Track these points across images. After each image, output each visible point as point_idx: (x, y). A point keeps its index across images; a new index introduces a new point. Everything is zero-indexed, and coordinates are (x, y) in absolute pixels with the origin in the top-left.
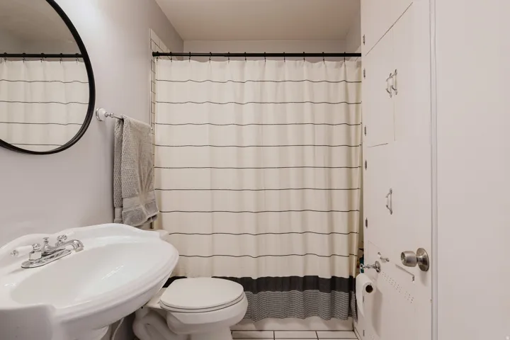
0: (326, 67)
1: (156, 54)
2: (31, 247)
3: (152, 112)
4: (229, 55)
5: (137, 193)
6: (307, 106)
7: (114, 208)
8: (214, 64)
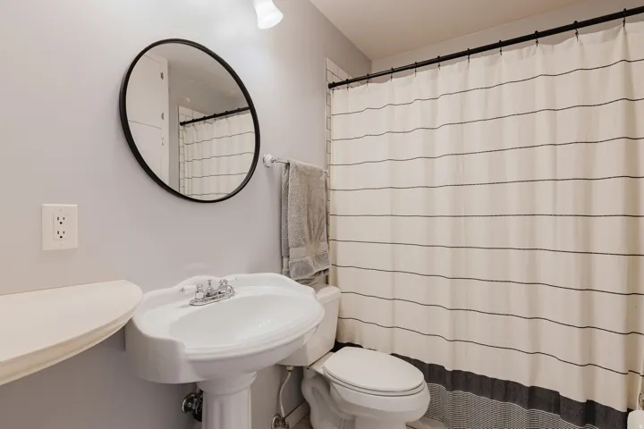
0: (581, 44)
1: (332, 86)
2: (195, 287)
3: (328, 152)
4: (417, 65)
5: (303, 243)
6: (542, 117)
7: (282, 258)
8: (397, 82)
